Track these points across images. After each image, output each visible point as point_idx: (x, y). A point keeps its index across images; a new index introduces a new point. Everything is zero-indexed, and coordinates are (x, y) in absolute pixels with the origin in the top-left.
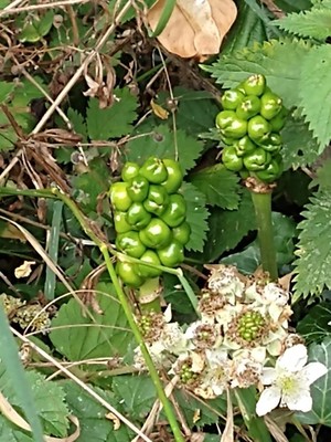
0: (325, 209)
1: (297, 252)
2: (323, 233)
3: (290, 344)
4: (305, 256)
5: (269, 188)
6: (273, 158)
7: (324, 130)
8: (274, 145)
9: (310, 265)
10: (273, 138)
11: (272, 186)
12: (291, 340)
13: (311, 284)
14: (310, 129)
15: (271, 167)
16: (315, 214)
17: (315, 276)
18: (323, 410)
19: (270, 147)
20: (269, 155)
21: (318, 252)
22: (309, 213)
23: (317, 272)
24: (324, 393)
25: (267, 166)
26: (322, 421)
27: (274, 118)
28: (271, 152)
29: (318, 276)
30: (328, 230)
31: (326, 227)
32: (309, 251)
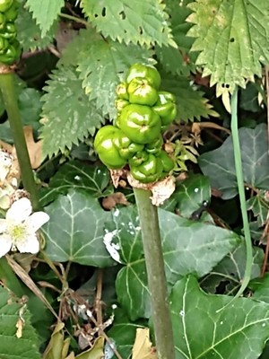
0: (62, 83)
1: (42, 121)
2: (62, 104)
3: (17, 198)
4: (48, 123)
5: (10, 69)
6: (11, 44)
7: (46, 17)
8: (9, 32)
9: (53, 131)
10: (9, 27)
11: (12, 67)
12: (17, 195)
13: (54, 146)
14: (34, 17)
15: (9, 51)
16: (55, 88)
17: (57, 139)
18: (71, 250)
19: (6, 35)
20: (6, 41)
21: (58, 120)
22: (49, 88)
23: (59, 136)
24: (72, 235)
25: (6, 51)
26: (71, 259)
27: (8, 10)
28: (8, 39)
29: (60, 140)
30: (66, 101)
31: (64, 98)
32: (51, 119)
